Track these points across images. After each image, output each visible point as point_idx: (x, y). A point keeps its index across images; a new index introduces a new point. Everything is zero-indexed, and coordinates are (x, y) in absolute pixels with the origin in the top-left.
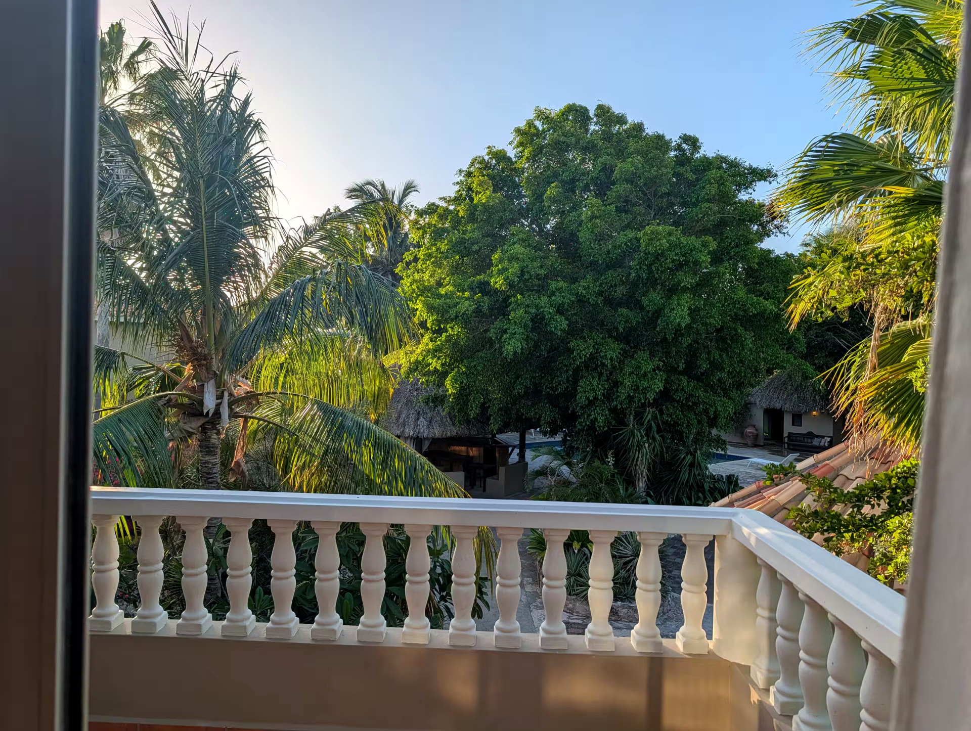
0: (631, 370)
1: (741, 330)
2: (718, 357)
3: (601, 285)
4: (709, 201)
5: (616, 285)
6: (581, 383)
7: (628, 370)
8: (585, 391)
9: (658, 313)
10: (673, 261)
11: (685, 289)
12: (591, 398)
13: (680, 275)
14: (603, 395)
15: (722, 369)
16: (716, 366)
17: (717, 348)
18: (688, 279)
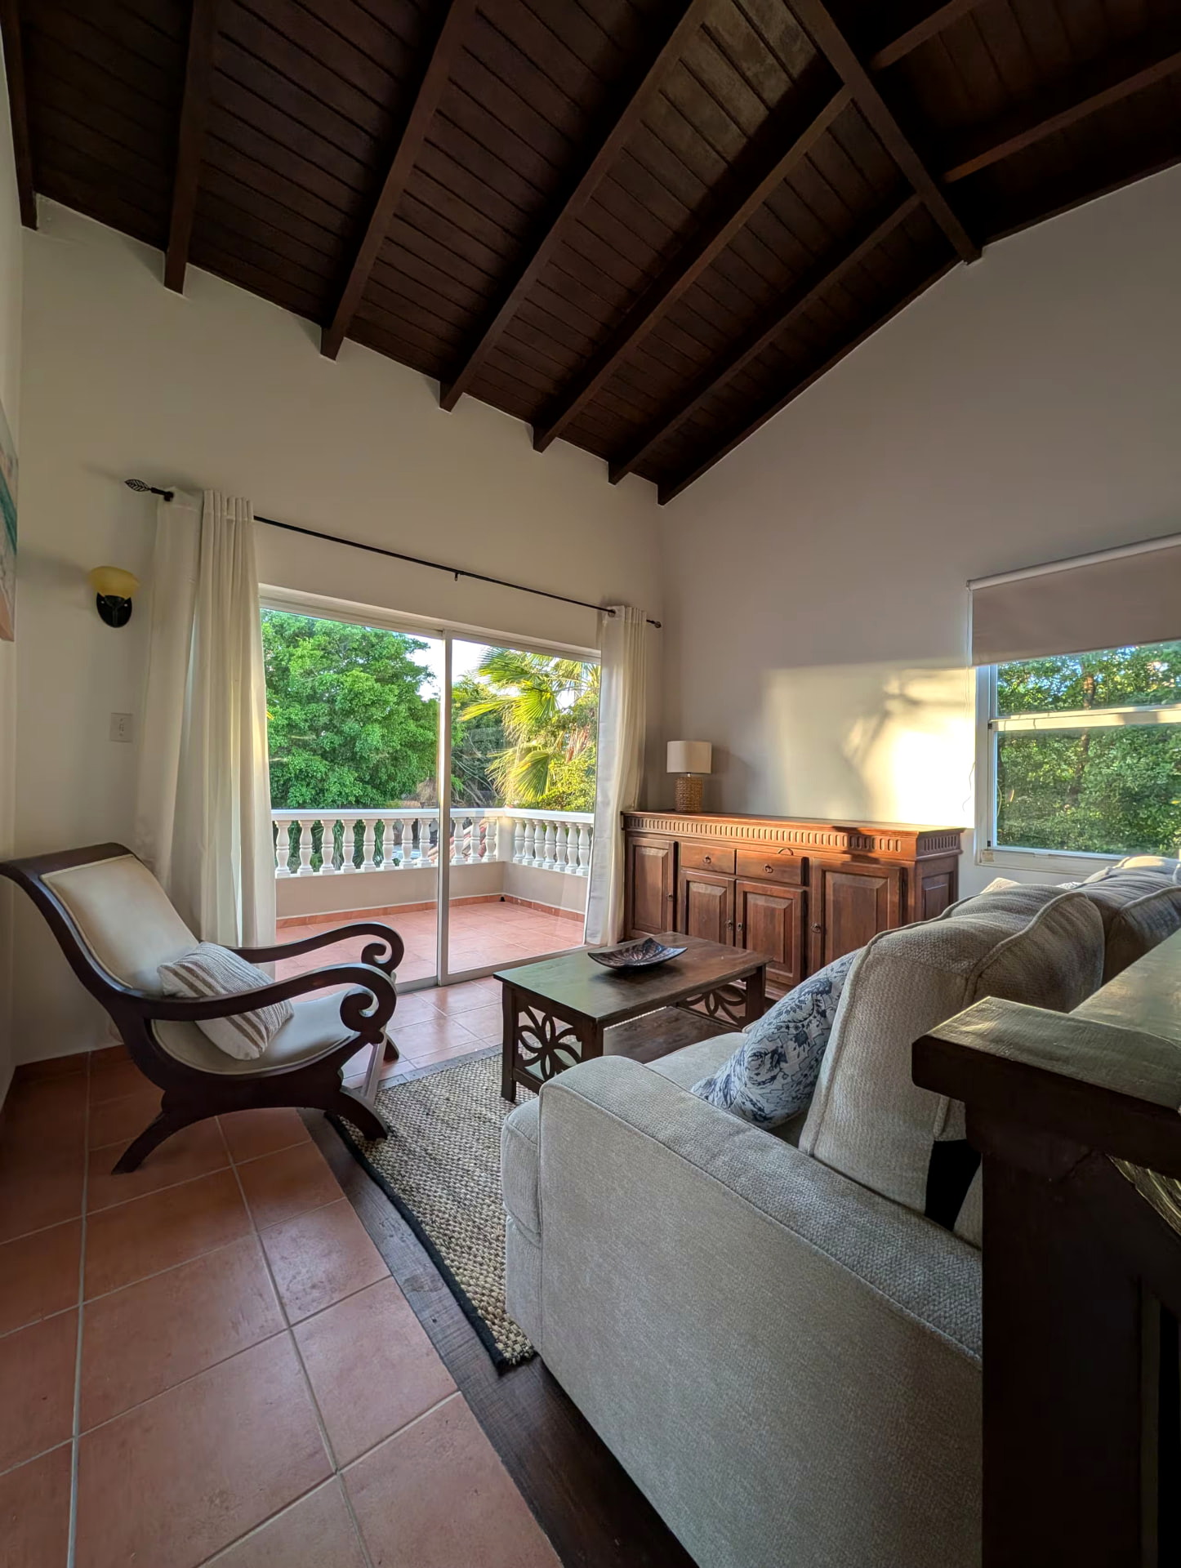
0: (335, 780)
1: (409, 752)
2: (393, 771)
3: (305, 714)
4: (387, 658)
5: (319, 716)
6: (292, 790)
7: (332, 779)
8: (296, 797)
9: (353, 739)
10: (369, 699)
11: (376, 720)
12: (301, 802)
13: (373, 710)
14: (311, 799)
15: (395, 780)
16: (391, 778)
17: (392, 765)
18: (378, 714)
